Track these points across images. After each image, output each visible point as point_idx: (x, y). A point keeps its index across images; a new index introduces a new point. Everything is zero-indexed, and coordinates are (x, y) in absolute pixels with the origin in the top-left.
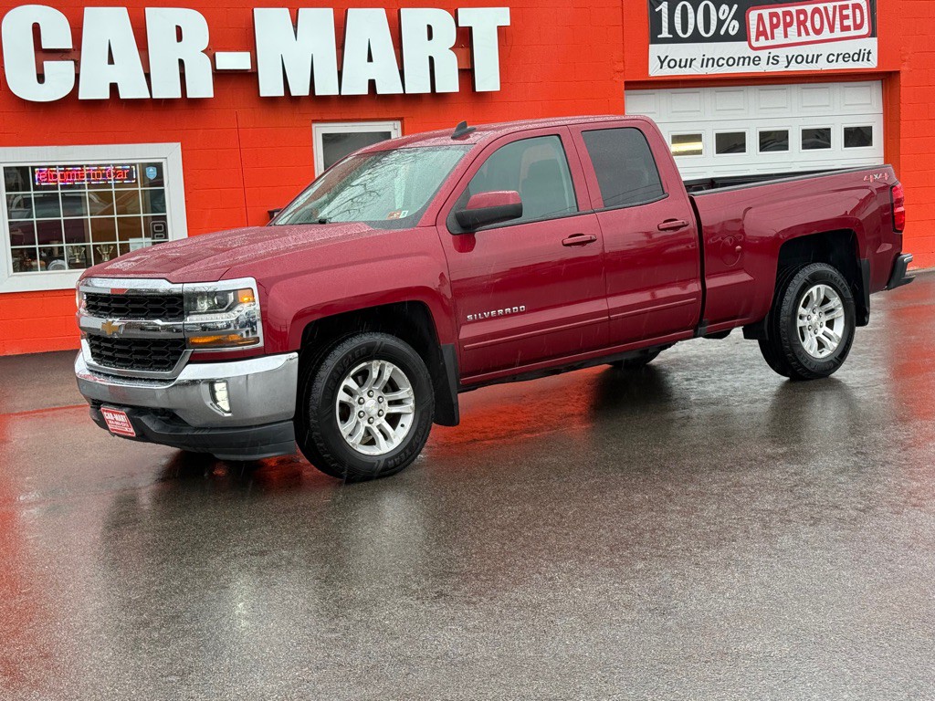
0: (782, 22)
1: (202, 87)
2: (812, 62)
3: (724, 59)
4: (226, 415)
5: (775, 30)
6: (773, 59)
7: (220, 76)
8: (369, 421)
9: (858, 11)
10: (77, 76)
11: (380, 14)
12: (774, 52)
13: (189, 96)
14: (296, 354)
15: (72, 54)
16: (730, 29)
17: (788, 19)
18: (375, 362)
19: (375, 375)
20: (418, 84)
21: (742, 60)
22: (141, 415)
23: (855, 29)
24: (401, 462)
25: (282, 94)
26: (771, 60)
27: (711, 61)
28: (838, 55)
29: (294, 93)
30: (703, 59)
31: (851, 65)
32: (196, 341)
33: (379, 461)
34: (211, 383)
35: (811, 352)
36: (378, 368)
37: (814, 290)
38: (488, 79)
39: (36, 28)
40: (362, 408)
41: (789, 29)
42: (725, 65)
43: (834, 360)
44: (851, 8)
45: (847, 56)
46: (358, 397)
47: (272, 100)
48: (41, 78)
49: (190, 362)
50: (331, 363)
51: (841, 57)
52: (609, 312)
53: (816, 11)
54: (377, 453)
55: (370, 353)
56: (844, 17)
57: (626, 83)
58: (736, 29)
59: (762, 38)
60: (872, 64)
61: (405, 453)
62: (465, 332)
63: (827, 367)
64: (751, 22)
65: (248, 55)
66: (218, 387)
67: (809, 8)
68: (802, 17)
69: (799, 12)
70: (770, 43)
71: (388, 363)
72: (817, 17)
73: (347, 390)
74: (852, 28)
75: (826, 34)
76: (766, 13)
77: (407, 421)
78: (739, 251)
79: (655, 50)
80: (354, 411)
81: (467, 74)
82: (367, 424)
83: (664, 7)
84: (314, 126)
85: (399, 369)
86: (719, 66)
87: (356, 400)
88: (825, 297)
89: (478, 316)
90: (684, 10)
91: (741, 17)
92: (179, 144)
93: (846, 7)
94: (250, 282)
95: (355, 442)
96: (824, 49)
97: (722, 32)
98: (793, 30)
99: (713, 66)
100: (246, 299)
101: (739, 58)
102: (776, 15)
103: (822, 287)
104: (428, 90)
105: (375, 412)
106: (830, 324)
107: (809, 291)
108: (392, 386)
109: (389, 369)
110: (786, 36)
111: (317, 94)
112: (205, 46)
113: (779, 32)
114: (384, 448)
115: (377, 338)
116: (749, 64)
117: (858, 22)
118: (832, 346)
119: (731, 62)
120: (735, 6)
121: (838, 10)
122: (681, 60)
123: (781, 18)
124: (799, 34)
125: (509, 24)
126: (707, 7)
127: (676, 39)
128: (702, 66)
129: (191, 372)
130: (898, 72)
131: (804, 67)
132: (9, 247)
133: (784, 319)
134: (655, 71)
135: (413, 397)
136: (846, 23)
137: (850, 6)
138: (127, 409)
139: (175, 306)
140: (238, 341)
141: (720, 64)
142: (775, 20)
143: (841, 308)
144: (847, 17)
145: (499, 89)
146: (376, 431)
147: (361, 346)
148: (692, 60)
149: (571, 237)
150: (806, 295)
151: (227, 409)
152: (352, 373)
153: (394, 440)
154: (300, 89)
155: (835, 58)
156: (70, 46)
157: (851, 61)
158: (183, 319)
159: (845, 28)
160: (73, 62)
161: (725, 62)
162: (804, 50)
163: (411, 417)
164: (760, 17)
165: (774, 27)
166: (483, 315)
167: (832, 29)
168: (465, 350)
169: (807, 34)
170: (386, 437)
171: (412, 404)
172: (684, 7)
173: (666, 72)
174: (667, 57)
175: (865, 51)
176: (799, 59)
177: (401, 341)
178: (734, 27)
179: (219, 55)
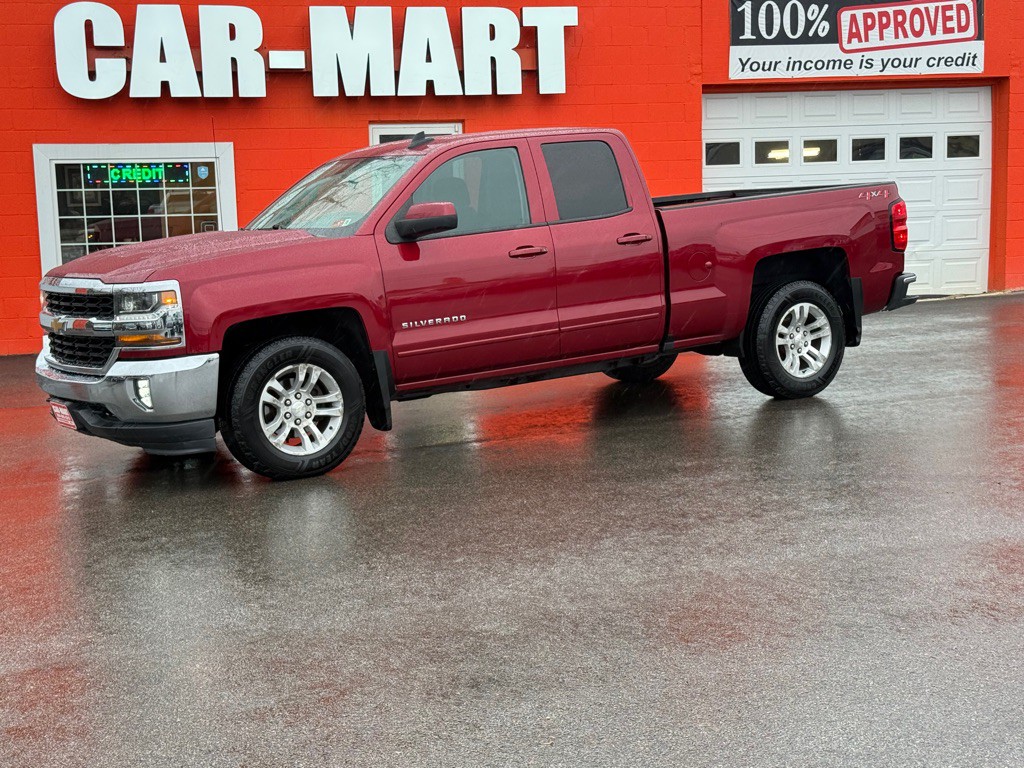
0: (877, 22)
1: (254, 85)
2: (910, 66)
3: (812, 62)
4: (148, 411)
5: (870, 32)
6: (867, 62)
7: (273, 75)
8: (295, 422)
9: (963, 13)
10: (129, 74)
11: (440, 13)
12: (868, 55)
13: (241, 95)
14: (217, 355)
15: (124, 52)
16: (820, 30)
17: (884, 20)
18: (301, 365)
19: (302, 377)
20: (478, 85)
21: (832, 63)
22: (80, 409)
23: (959, 31)
24: (327, 464)
25: (337, 94)
26: (864, 64)
27: (797, 65)
28: (940, 59)
29: (348, 93)
30: (789, 63)
31: (954, 70)
32: (126, 340)
33: (303, 462)
34: (135, 379)
35: (792, 372)
36: (305, 371)
37: (796, 308)
38: (553, 80)
39: (89, 25)
40: (289, 409)
41: (885, 31)
42: (813, 68)
43: (819, 381)
44: (955, 8)
45: (949, 60)
46: (284, 399)
47: (326, 101)
48: (92, 75)
49: (119, 360)
50: (255, 365)
51: (943, 61)
52: (560, 324)
53: (916, 11)
54: (302, 454)
55: (297, 357)
56: (947, 19)
57: (704, 86)
58: (826, 31)
59: (854, 41)
60: (978, 68)
61: (332, 455)
62: (399, 340)
63: (809, 386)
64: (843, 23)
65: (301, 54)
66: (141, 384)
67: (908, 9)
68: (900, 18)
69: (896, 13)
70: (864, 45)
71: (315, 367)
72: (917, 18)
73: (272, 391)
74: (956, 30)
75: (927, 36)
76: (859, 13)
77: (336, 425)
78: (709, 267)
79: (737, 53)
80: (280, 412)
81: (531, 75)
82: (293, 425)
83: (747, 7)
84: (371, 127)
85: (327, 373)
86: (806, 69)
87: (282, 402)
88: (809, 314)
89: (414, 324)
90: (769, 10)
91: (833, 18)
92: (232, 144)
93: (950, 8)
94: (174, 285)
95: (279, 442)
96: (925, 53)
97: (811, 34)
98: (889, 32)
99: (799, 69)
100: (169, 301)
101: (829, 62)
102: (871, 15)
103: (807, 306)
104: (488, 91)
105: (301, 414)
106: (816, 343)
107: (791, 309)
108: (320, 389)
109: (317, 373)
110: (882, 38)
111: (372, 94)
112: (258, 44)
113: (874, 34)
114: (309, 449)
115: (304, 342)
116: (839, 68)
117: (963, 24)
118: (816, 366)
119: (820, 65)
120: (826, 7)
121: (940, 10)
122: (764, 63)
123: (877, 20)
124: (897, 36)
125: (576, 24)
126: (794, 7)
127: (759, 41)
128: (788, 69)
129: (119, 369)
130: (1007, 78)
131: (901, 71)
132: (59, 245)
133: (761, 337)
134: (735, 74)
135: (342, 401)
136: (949, 24)
137: (955, 7)
138: (68, 403)
139: (107, 305)
140: (161, 341)
141: (808, 67)
142: (870, 22)
143: (828, 328)
144: (951, 18)
145: (564, 92)
146: (302, 432)
147: (288, 349)
148: (776, 63)
149: (518, 248)
150: (787, 313)
151: (149, 404)
152: (277, 375)
153: (320, 442)
154: (355, 89)
155: (936, 62)
156: (121, 43)
157: (954, 65)
158: (113, 318)
159: (947, 30)
160: (124, 60)
161: (813, 65)
162: (902, 54)
163: (340, 420)
164: (853, 18)
165: (868, 28)
166: (419, 323)
167: (933, 31)
168: (399, 357)
169: (906, 36)
170: (312, 438)
171: (340, 407)
172: (769, 7)
173: (748, 75)
174: (749, 59)
175: (971, 55)
176: (896, 63)
177: (331, 346)
178: (824, 29)
179: (272, 54)
